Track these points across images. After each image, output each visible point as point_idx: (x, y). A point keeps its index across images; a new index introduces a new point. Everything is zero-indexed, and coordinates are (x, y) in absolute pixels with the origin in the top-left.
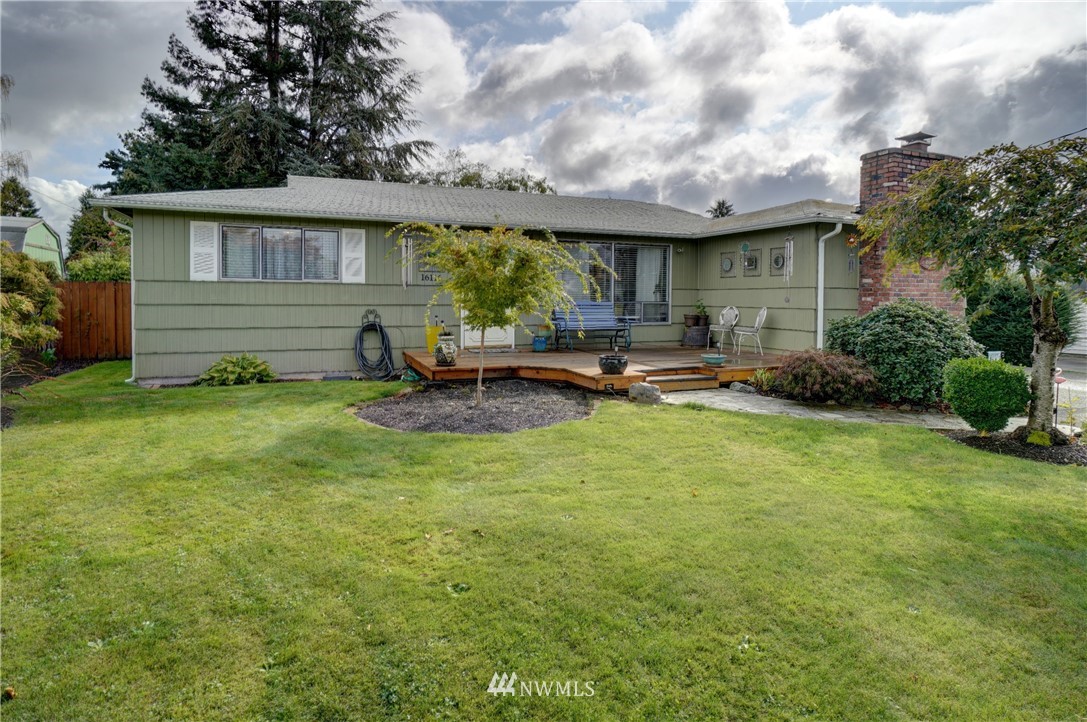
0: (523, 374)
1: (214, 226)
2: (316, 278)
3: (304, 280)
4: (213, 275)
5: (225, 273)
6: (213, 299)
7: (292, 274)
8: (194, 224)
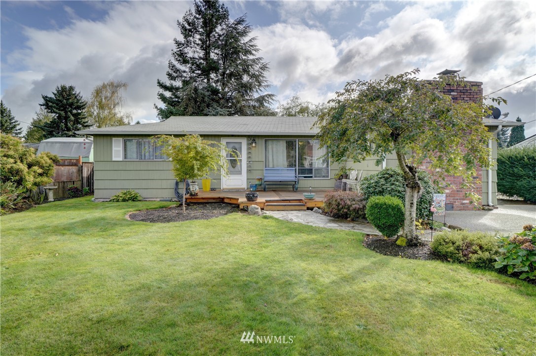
0: (226, 201)
1: (121, 139)
2: (161, 159)
3: (155, 160)
4: (120, 158)
5: (125, 158)
6: (121, 168)
7: (151, 158)
8: (114, 139)
